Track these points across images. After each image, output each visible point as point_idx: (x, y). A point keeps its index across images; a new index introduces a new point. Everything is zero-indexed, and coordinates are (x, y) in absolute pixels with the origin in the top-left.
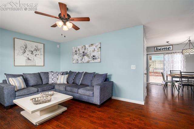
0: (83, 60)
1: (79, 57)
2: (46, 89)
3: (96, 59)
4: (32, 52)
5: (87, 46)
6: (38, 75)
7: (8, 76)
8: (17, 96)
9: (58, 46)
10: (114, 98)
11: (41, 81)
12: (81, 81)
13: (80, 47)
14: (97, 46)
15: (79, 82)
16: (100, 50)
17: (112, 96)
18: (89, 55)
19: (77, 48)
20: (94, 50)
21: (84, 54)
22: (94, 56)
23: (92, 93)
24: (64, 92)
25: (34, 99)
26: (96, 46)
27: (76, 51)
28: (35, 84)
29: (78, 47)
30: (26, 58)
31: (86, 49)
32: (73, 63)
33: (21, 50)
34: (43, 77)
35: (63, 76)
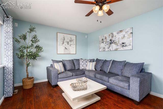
0: (111, 48)
1: (106, 45)
2: (78, 75)
3: (126, 46)
4: (68, 42)
5: (115, 34)
6: (72, 61)
7: (54, 61)
8: (59, 78)
9: (86, 36)
10: (152, 93)
11: (74, 66)
12: (109, 69)
13: (107, 35)
14: (128, 31)
15: (107, 70)
16: (132, 36)
17: (151, 91)
18: (118, 43)
19: (103, 36)
20: (124, 36)
21: (111, 42)
22: (123, 43)
23: (127, 85)
24: (94, 79)
25: (72, 84)
26: (126, 32)
27: (103, 40)
28: (70, 69)
29: (105, 35)
30: (64, 48)
31: (114, 36)
32: (100, 51)
33: (61, 41)
34: (76, 64)
35: (91, 63)
